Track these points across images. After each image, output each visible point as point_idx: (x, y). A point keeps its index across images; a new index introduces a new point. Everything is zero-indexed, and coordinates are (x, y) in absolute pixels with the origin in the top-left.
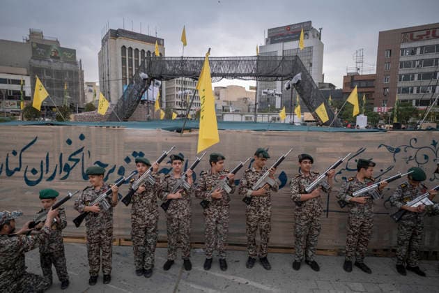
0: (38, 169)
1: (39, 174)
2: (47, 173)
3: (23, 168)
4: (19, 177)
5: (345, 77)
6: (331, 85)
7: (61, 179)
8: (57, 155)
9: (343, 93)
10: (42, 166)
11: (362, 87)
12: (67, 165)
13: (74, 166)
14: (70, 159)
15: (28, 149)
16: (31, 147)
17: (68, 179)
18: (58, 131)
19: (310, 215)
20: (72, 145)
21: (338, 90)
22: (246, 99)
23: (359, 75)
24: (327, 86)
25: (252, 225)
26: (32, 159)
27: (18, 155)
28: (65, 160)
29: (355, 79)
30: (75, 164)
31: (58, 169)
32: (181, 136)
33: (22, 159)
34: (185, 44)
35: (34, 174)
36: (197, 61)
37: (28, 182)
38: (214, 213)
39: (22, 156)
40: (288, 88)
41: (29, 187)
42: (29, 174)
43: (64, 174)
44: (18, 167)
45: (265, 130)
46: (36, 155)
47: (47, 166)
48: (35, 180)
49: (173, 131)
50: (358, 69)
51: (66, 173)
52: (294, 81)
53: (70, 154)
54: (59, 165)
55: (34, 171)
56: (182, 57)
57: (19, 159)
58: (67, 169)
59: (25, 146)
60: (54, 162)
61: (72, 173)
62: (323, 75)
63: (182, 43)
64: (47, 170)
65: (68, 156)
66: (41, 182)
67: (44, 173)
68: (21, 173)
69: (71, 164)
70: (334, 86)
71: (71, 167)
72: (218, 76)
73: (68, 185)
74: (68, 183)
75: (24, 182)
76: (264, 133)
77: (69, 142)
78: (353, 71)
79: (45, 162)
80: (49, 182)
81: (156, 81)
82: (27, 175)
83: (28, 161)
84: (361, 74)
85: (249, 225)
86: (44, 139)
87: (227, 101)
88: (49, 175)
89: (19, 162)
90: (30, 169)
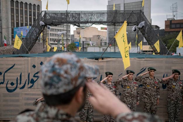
0: (15, 82)
1: (15, 86)
2: (20, 85)
3: (6, 82)
4: (3, 87)
5: (166, 21)
6: (157, 27)
7: (29, 88)
8: (27, 74)
9: (165, 32)
10: (17, 81)
11: (177, 28)
12: (32, 80)
13: (36, 80)
14: (34, 76)
15: (9, 71)
16: (11, 70)
17: (33, 87)
18: (28, 61)
19: (176, 100)
20: (36, 68)
21: (161, 30)
22: (99, 36)
23: (175, 20)
24: (155, 27)
25: (148, 108)
26: (11, 76)
27: (3, 74)
28: (31, 77)
29: (173, 22)
30: (37, 79)
31: (27, 82)
32: (98, 62)
33: (5, 77)
34: (68, 3)
35: (12, 85)
36: (76, 13)
37: (8, 90)
38: (130, 101)
39: (5, 75)
40: (135, 30)
41: (9, 93)
42: (9, 86)
43: (30, 85)
44: (3, 82)
45: (144, 58)
46: (14, 75)
47: (21, 81)
48: (13, 89)
49: (93, 59)
50: (174, 16)
51: (32, 84)
52: (140, 26)
53: (34, 73)
54: (27, 80)
55: (12, 84)
56: (67, 11)
57: (3, 77)
58: (33, 82)
59: (8, 69)
60: (25, 78)
61: (35, 84)
62: (151, 20)
63: (67, 2)
64: (20, 83)
65: (33, 75)
66: (16, 90)
67: (19, 85)
68: (4, 85)
69: (35, 79)
70: (158, 27)
71: (34, 81)
72: (90, 23)
73: (32, 91)
74: (33, 90)
75: (6, 90)
76: (143, 59)
77: (34, 66)
78: (171, 17)
79: (19, 78)
80: (21, 90)
81: (48, 26)
82: (8, 86)
83: (9, 78)
84: (176, 19)
85: (146, 108)
86: (19, 65)
87: (86, 38)
88: (22, 85)
89: (3, 79)
90: (10, 82)
